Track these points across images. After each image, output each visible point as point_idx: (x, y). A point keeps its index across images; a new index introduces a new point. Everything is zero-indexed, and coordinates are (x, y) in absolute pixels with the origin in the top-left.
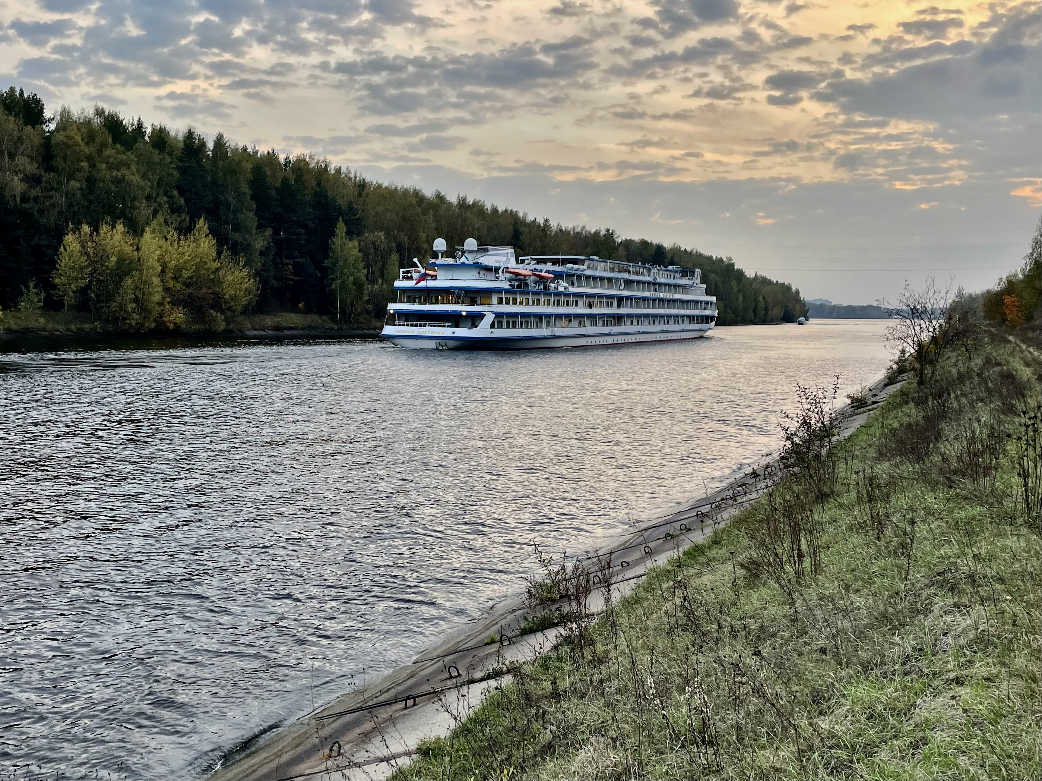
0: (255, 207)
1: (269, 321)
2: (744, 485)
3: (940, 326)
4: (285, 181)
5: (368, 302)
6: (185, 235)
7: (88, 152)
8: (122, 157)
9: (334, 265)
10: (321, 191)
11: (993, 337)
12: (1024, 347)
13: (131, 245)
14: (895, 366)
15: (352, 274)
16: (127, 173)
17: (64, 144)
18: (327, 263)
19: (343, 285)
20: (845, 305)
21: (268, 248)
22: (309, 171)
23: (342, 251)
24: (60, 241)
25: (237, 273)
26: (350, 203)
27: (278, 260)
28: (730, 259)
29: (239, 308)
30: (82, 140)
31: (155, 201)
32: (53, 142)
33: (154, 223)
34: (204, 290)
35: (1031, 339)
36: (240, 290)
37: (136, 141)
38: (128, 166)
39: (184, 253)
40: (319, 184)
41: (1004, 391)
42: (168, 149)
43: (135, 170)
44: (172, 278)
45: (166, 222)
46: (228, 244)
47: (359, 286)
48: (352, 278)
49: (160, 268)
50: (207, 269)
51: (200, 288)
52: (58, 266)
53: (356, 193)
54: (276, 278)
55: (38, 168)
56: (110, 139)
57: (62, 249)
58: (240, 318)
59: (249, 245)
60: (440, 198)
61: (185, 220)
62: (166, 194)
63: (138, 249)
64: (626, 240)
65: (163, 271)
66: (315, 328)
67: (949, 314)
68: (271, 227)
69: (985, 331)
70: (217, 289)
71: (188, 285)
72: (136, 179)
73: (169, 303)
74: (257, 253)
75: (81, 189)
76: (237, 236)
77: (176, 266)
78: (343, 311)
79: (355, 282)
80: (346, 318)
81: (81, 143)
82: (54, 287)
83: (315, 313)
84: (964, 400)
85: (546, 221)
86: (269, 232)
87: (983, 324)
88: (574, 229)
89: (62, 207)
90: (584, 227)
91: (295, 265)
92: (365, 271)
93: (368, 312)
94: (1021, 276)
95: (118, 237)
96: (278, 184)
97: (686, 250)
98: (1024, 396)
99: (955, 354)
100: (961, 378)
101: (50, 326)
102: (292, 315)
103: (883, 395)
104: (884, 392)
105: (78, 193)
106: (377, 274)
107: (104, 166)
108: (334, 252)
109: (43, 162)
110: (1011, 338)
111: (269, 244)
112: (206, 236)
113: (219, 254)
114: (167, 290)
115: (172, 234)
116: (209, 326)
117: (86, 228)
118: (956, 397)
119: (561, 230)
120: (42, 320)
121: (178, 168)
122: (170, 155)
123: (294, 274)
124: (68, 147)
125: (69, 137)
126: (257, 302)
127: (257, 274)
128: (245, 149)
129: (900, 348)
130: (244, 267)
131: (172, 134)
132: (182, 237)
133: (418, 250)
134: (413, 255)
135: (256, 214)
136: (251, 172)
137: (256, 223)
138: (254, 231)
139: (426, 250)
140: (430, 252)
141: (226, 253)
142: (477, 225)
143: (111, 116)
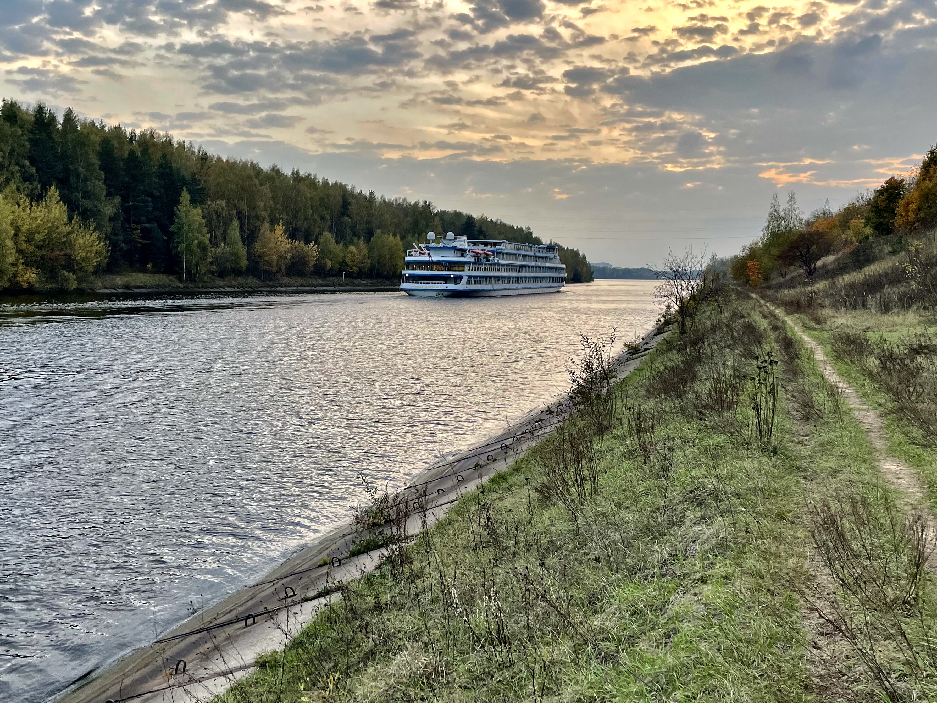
0: (103, 176)
1: (119, 280)
2: (540, 420)
3: (698, 285)
4: (132, 153)
5: (211, 263)
6: (37, 201)
9: (179, 229)
10: (166, 163)
11: (738, 293)
12: (763, 302)
14: (663, 320)
15: (197, 239)
18: (172, 228)
19: (189, 249)
20: (623, 268)
21: (117, 214)
22: (154, 144)
23: (186, 217)
25: (88, 237)
26: (194, 174)
27: (127, 226)
28: (529, 228)
29: (90, 269)
31: (7, 170)
33: (7, 190)
34: (57, 253)
35: (768, 296)
36: (91, 251)
39: (36, 219)
40: (164, 156)
41: (746, 340)
42: (19, 122)
44: (26, 241)
45: (18, 189)
46: (78, 210)
47: (203, 248)
48: (196, 242)
49: (13, 232)
50: (58, 233)
51: (52, 250)
53: (199, 165)
54: (124, 241)
58: (91, 278)
59: (99, 211)
60: (276, 171)
61: (37, 188)
62: (17, 164)
64: (441, 211)
65: (16, 235)
66: (164, 287)
67: (704, 275)
68: (119, 195)
69: (733, 289)
70: (68, 251)
71: (40, 247)
73: (23, 263)
74: (107, 220)
76: (87, 203)
77: (29, 230)
78: (189, 271)
79: (199, 245)
80: (191, 277)
83: (162, 273)
84: (715, 347)
85: (371, 193)
86: (117, 200)
87: (731, 283)
88: (396, 200)
90: (405, 199)
91: (143, 230)
92: (209, 236)
93: (212, 273)
94: (760, 245)
96: (126, 156)
97: (491, 221)
98: (760, 343)
99: (709, 308)
100: (714, 329)
102: (141, 275)
103: (653, 343)
104: (654, 340)
106: (220, 238)
108: (179, 218)
110: (753, 295)
111: (118, 211)
112: (58, 202)
113: (70, 219)
114: (20, 251)
115: (25, 201)
116: (62, 285)
118: (709, 345)
119: (385, 202)
121: (30, 140)
122: (22, 127)
123: (142, 238)
126: (108, 264)
127: (107, 237)
128: (93, 124)
129: (666, 304)
130: (94, 231)
131: (24, 108)
132: (34, 204)
133: (257, 217)
134: (251, 221)
135: (104, 183)
136: (100, 145)
137: (105, 191)
138: (103, 199)
139: (264, 219)
140: (268, 219)
141: (76, 218)
142: (310, 196)
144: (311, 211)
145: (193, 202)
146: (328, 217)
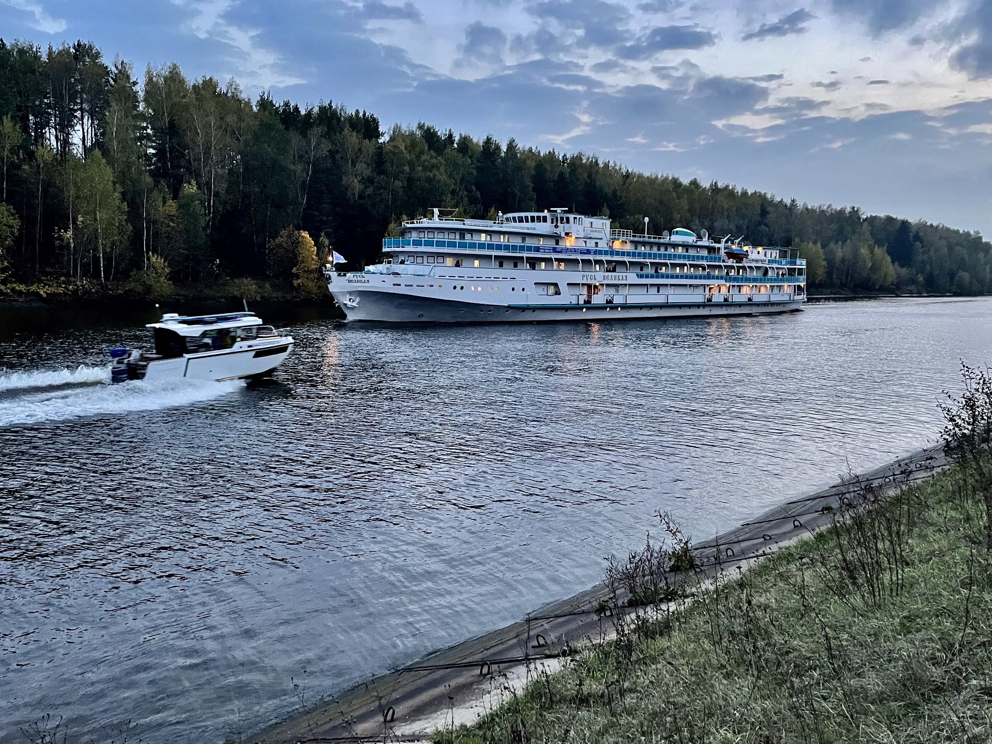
0: (535, 197)
4: (561, 174)
7: (409, 158)
8: (434, 161)
10: (591, 182)
16: (437, 173)
17: (392, 152)
22: (582, 165)
24: (386, 227)
26: (615, 191)
28: (978, 233)
30: (406, 149)
31: (458, 195)
32: (384, 151)
37: (445, 148)
38: (438, 168)
40: (590, 176)
42: (470, 153)
43: (443, 171)
45: (465, 211)
53: (621, 183)
55: (372, 172)
56: (427, 148)
60: (695, 184)
61: (480, 210)
62: (466, 189)
64: (871, 216)
72: (443, 177)
75: (403, 187)
81: (405, 151)
85: (793, 201)
88: (820, 207)
89: (388, 202)
96: (556, 178)
105: (401, 191)
107: (420, 168)
109: (376, 167)
117: (405, 217)
121: (477, 168)
122: (471, 157)
124: (394, 154)
125: (395, 147)
128: (530, 150)
131: (475, 141)
135: (536, 203)
136: (535, 169)
143: (429, 129)
144: (727, 222)
146: (744, 227)
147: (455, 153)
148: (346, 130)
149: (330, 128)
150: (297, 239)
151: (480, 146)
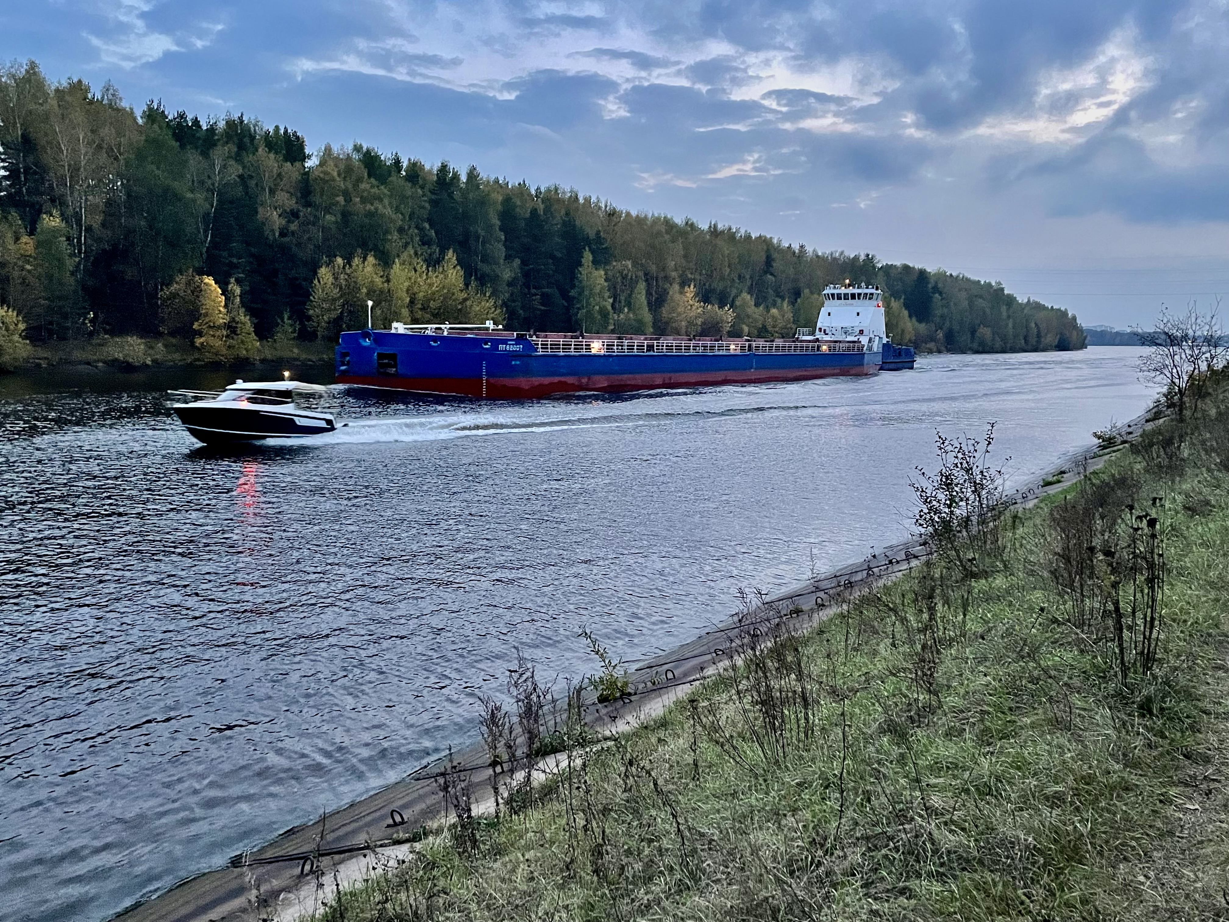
0: (503, 237)
4: (534, 211)
6: (434, 266)
7: (344, 187)
8: (375, 190)
9: (580, 294)
10: (570, 221)
13: (381, 277)
14: (1163, 400)
15: (598, 304)
16: (380, 207)
17: (321, 179)
18: (573, 293)
19: (589, 314)
21: (515, 279)
22: (559, 200)
23: (588, 280)
24: (315, 273)
25: (483, 303)
26: (599, 232)
27: (526, 291)
28: (1000, 283)
30: (339, 175)
31: (407, 234)
32: (312, 178)
33: (405, 256)
37: (390, 175)
38: (381, 200)
39: (432, 285)
40: (567, 214)
42: (421, 182)
43: (387, 203)
44: (421, 309)
45: (416, 254)
46: (475, 275)
47: (605, 315)
48: (597, 308)
49: (408, 299)
50: (454, 300)
52: (311, 298)
53: (605, 223)
54: (523, 308)
55: (297, 203)
56: (366, 174)
57: (316, 282)
59: (496, 275)
60: (690, 225)
61: (435, 252)
62: (417, 227)
63: (388, 281)
64: (887, 265)
65: (412, 302)
68: (519, 257)
71: (435, 316)
72: (388, 211)
74: (504, 285)
75: (337, 222)
76: (485, 267)
77: (424, 297)
79: (601, 311)
82: (309, 318)
85: (802, 247)
86: (517, 262)
88: (831, 254)
89: (318, 240)
90: (842, 253)
91: (543, 295)
92: (611, 300)
95: (369, 269)
96: (528, 215)
101: (304, 356)
105: (333, 226)
106: (623, 303)
107: (358, 200)
108: (581, 282)
109: (302, 197)
111: (517, 275)
112: (454, 267)
113: (467, 285)
115: (422, 267)
117: (339, 261)
119: (818, 256)
120: (296, 351)
121: (431, 201)
122: (422, 187)
123: (542, 304)
124: (325, 182)
125: (326, 173)
127: (504, 304)
128: (497, 180)
130: (489, 297)
131: (426, 168)
132: (430, 269)
133: (666, 278)
134: (660, 283)
135: (505, 245)
136: (502, 204)
137: (504, 255)
138: (502, 261)
139: (674, 279)
140: (678, 280)
141: (473, 284)
142: (727, 252)
143: (368, 152)
144: (728, 270)
145: (596, 263)
146: (748, 277)
147: (402, 182)
148: (260, 150)
149: (241, 147)
150: (198, 287)
151: (433, 175)
